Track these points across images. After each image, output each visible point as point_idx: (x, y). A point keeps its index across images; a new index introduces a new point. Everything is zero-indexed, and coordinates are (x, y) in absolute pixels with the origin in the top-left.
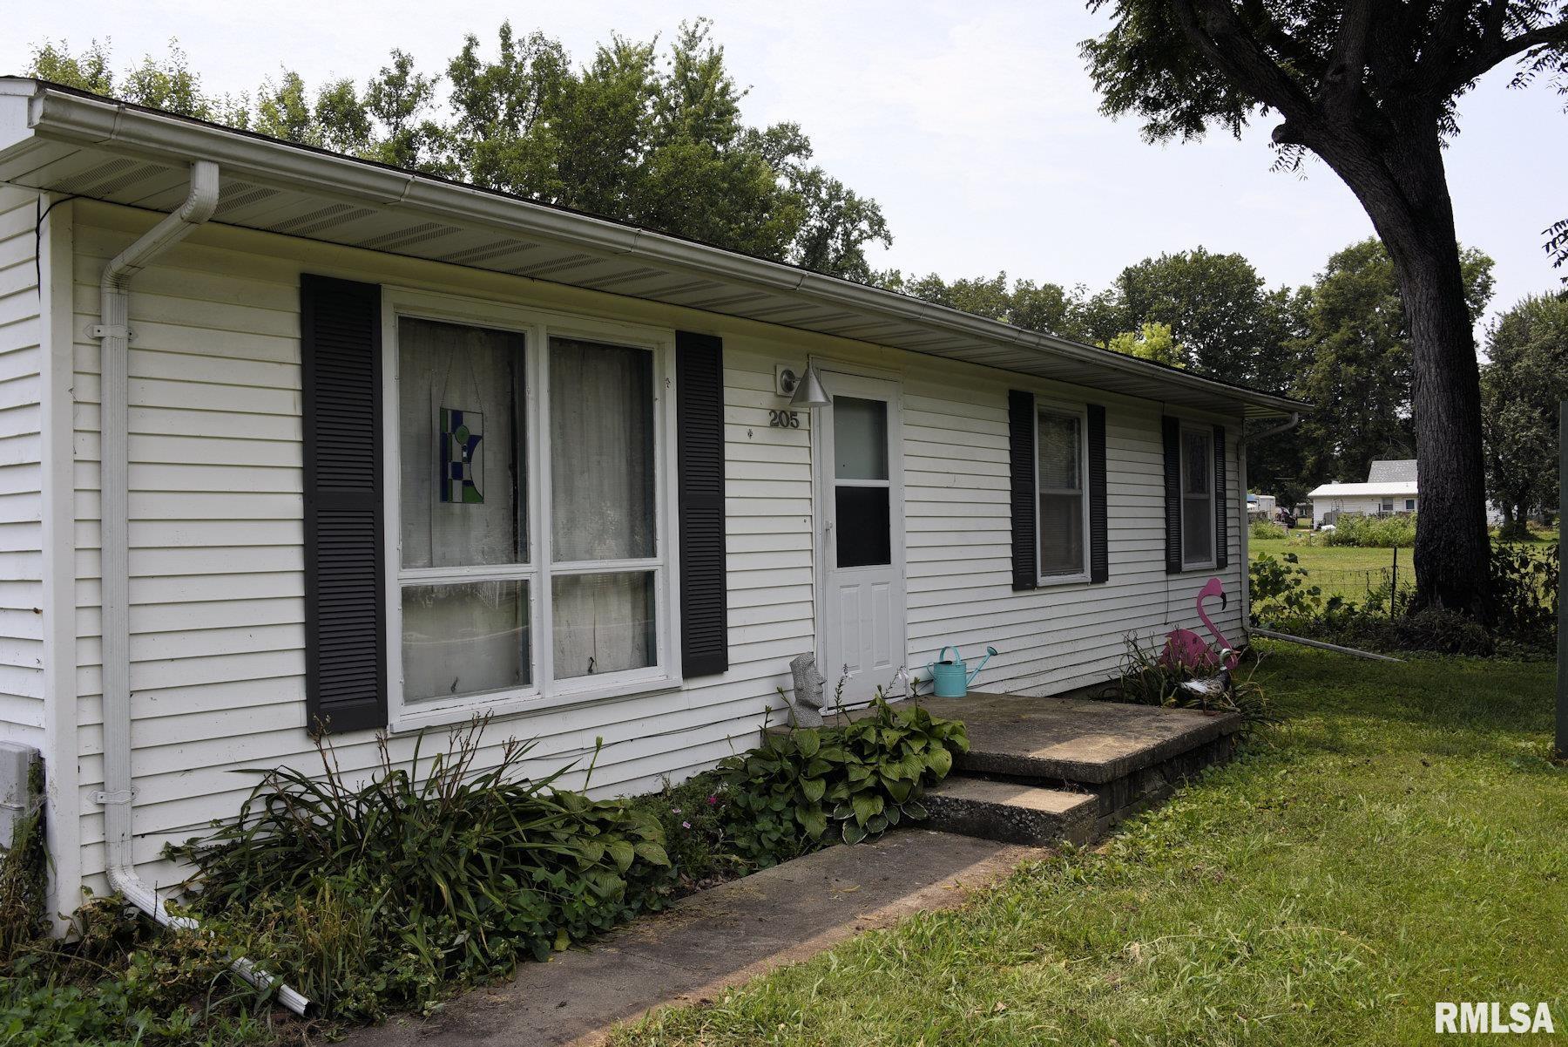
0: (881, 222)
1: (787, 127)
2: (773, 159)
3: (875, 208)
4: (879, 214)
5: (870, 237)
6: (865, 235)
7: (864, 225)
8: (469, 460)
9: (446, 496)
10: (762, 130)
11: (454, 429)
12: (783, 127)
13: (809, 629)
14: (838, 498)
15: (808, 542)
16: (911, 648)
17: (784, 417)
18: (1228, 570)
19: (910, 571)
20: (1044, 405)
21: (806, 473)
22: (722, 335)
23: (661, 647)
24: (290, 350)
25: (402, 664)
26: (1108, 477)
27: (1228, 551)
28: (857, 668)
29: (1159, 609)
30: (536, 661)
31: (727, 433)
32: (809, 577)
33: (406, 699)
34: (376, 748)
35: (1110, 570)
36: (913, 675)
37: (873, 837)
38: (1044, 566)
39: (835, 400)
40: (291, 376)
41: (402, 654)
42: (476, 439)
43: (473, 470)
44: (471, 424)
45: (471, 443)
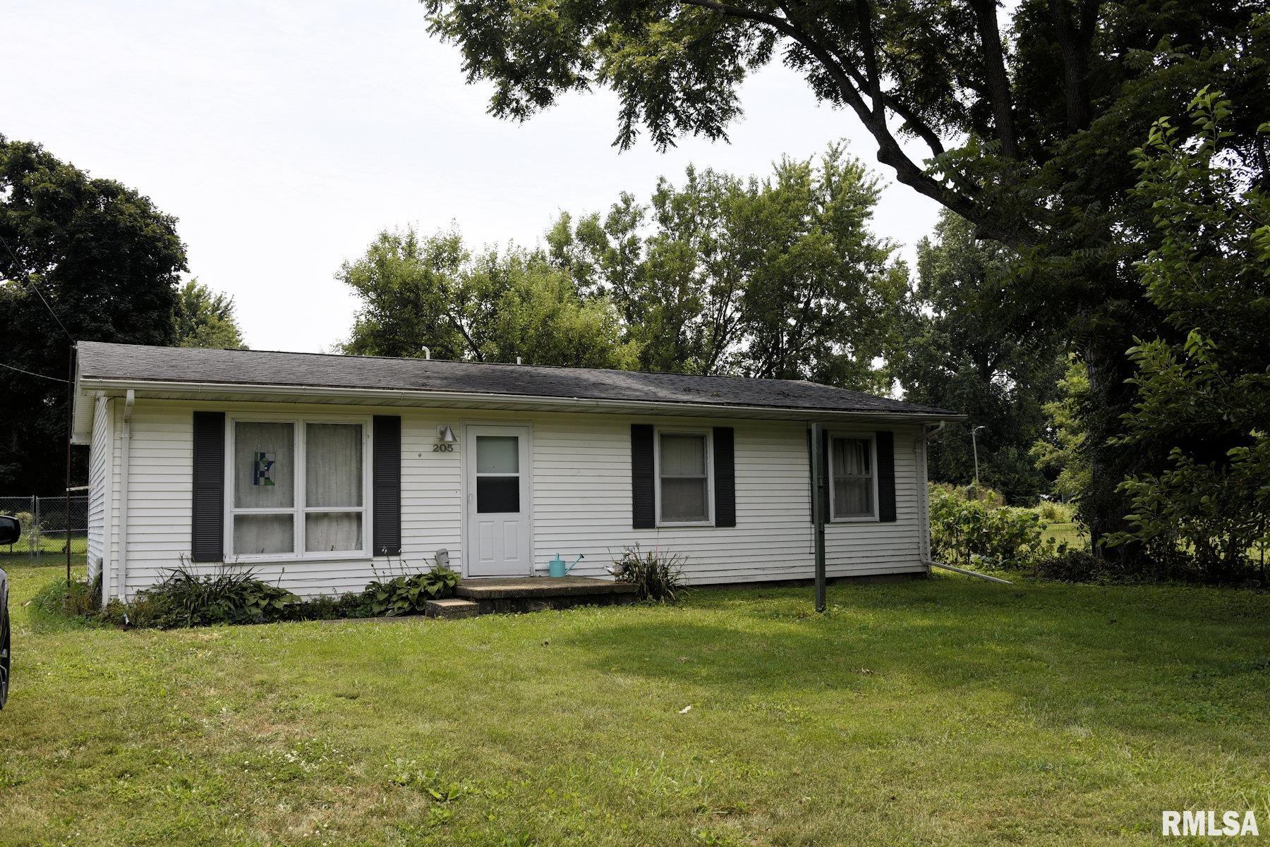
8: (268, 470)
9: (256, 482)
13: (458, 539)
14: (481, 482)
15: (458, 502)
16: (537, 553)
17: (443, 448)
18: (898, 523)
19: (537, 516)
20: (667, 430)
21: (457, 471)
22: (402, 415)
23: (364, 542)
24: (189, 436)
25: (234, 541)
26: (737, 467)
27: (898, 511)
28: (492, 559)
29: (801, 544)
30: (295, 544)
31: (403, 455)
32: (458, 517)
33: (235, 553)
34: (217, 568)
35: (738, 520)
36: (538, 567)
37: (397, 615)
38: (665, 516)
39: (478, 438)
40: (189, 445)
41: (234, 537)
42: (272, 462)
43: (270, 474)
44: (269, 457)
45: (270, 464)
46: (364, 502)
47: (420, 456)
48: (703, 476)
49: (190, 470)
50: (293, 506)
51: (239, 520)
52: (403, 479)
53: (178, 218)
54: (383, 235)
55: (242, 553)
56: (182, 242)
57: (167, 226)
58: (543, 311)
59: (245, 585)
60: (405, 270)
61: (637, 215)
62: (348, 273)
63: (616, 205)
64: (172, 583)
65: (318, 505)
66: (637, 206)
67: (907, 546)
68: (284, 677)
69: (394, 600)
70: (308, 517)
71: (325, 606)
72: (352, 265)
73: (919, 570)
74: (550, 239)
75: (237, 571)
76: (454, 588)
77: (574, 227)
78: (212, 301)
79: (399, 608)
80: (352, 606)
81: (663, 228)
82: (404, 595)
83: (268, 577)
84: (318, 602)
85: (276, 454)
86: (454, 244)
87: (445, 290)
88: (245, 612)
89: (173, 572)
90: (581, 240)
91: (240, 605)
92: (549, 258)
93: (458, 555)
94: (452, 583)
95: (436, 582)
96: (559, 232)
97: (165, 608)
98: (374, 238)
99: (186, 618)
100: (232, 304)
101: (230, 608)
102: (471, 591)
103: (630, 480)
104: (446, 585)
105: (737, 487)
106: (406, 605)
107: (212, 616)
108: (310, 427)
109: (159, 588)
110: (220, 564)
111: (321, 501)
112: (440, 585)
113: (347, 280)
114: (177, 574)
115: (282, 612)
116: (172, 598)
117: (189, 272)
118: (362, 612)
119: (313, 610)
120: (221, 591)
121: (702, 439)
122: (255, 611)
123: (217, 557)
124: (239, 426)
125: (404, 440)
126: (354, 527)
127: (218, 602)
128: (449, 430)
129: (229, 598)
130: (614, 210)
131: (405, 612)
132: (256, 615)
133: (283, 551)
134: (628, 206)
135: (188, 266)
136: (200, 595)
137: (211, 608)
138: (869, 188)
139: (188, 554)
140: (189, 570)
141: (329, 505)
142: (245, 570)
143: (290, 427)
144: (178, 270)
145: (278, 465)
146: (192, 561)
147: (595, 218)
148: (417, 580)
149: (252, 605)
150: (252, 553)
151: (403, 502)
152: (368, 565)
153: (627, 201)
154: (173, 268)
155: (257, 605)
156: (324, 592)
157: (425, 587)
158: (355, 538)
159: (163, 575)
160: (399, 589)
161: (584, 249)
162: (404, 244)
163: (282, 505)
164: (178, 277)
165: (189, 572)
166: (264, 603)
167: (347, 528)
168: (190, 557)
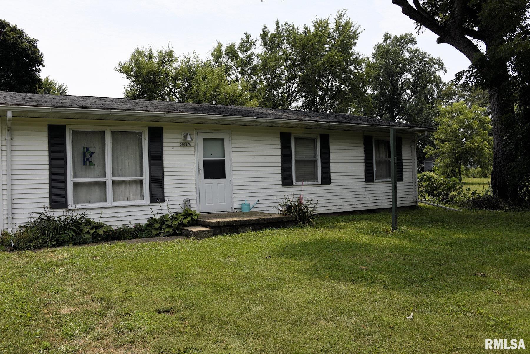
0: (442, 65)
1: (408, 34)
2: (403, 46)
3: (440, 60)
4: (442, 62)
5: (439, 70)
6: (436, 69)
7: (436, 66)
8: (91, 157)
9: (85, 164)
10: (399, 36)
11: (87, 151)
12: (407, 35)
13: (194, 193)
14: (205, 162)
15: (193, 173)
16: (235, 199)
17: (185, 144)
18: (404, 182)
19: (234, 180)
20: (298, 135)
21: (193, 157)
22: (163, 127)
23: (145, 196)
24: (46, 139)
25: (73, 197)
26: (331, 154)
27: (404, 176)
28: (212, 203)
29: (361, 193)
30: (107, 197)
31: (165, 149)
32: (194, 181)
33: (74, 203)
34: (65, 212)
35: (332, 181)
36: (235, 207)
37: (166, 236)
38: (297, 180)
39: (203, 139)
40: (46, 144)
41: (73, 194)
42: (93, 153)
43: (92, 159)
44: (91, 150)
45: (92, 154)
46: (144, 174)
47: (173, 149)
48: (315, 159)
49: (47, 158)
50: (105, 177)
51: (76, 185)
52: (165, 161)
53: (38, 40)
54: (137, 50)
55: (78, 203)
56: (41, 52)
57: (33, 44)
58: (214, 85)
59: (80, 221)
60: (149, 65)
61: (253, 43)
62: (121, 68)
63: (242, 39)
64: (39, 221)
65: (119, 176)
66: (252, 39)
67: (407, 193)
68: (116, 294)
69: (164, 227)
70: (114, 182)
71: (126, 232)
72: (123, 64)
73: (413, 204)
74: (213, 55)
75: (76, 213)
76: (197, 220)
77: (224, 49)
78: (57, 87)
79: (167, 232)
80: (141, 231)
81: (265, 49)
82: (170, 225)
83: (94, 216)
84: (122, 230)
85: (95, 148)
86: (170, 54)
87: (167, 76)
88: (82, 237)
89: (40, 215)
90: (227, 55)
91: (78, 232)
92: (213, 63)
93: (194, 201)
94: (196, 218)
95: (187, 217)
96: (217, 52)
97: (35, 236)
98: (133, 51)
99: (47, 242)
100: (66, 89)
101: (73, 235)
102: (208, 222)
103: (280, 161)
104: (192, 219)
105: (331, 164)
106: (171, 230)
107: (63, 240)
108: (113, 133)
109: (32, 224)
110: (65, 210)
111: (120, 174)
112: (189, 219)
113: (121, 71)
114: (42, 215)
115: (103, 236)
116: (39, 230)
117: (44, 66)
118: (147, 234)
119: (119, 234)
120: (67, 225)
121: (314, 140)
122: (87, 236)
123: (64, 205)
124: (74, 133)
125: (165, 140)
126: (139, 188)
127: (66, 232)
128: (188, 134)
129: (72, 229)
130: (242, 41)
131: (170, 234)
132: (88, 238)
133: (101, 202)
134: (248, 39)
135: (44, 64)
136: (55, 228)
137: (62, 236)
138: (355, 32)
139: (48, 205)
140: (48, 213)
141: (125, 176)
142: (81, 212)
143: (102, 134)
144: (39, 66)
145: (96, 155)
146: (50, 208)
147: (233, 45)
148: (176, 216)
149: (85, 233)
150: (83, 203)
151: (165, 174)
152: (149, 208)
153: (248, 37)
154: (37, 65)
155: (88, 233)
156: (124, 223)
157: (181, 220)
158: (139, 194)
159: (34, 216)
160: (167, 221)
161: (228, 60)
162: (147, 54)
163: (99, 176)
164: (39, 69)
165: (49, 215)
166: (92, 232)
167: (135, 188)
168: (49, 206)
